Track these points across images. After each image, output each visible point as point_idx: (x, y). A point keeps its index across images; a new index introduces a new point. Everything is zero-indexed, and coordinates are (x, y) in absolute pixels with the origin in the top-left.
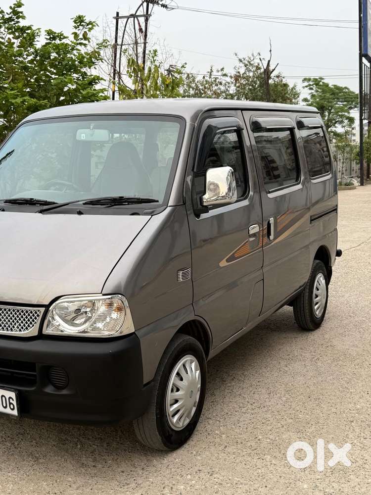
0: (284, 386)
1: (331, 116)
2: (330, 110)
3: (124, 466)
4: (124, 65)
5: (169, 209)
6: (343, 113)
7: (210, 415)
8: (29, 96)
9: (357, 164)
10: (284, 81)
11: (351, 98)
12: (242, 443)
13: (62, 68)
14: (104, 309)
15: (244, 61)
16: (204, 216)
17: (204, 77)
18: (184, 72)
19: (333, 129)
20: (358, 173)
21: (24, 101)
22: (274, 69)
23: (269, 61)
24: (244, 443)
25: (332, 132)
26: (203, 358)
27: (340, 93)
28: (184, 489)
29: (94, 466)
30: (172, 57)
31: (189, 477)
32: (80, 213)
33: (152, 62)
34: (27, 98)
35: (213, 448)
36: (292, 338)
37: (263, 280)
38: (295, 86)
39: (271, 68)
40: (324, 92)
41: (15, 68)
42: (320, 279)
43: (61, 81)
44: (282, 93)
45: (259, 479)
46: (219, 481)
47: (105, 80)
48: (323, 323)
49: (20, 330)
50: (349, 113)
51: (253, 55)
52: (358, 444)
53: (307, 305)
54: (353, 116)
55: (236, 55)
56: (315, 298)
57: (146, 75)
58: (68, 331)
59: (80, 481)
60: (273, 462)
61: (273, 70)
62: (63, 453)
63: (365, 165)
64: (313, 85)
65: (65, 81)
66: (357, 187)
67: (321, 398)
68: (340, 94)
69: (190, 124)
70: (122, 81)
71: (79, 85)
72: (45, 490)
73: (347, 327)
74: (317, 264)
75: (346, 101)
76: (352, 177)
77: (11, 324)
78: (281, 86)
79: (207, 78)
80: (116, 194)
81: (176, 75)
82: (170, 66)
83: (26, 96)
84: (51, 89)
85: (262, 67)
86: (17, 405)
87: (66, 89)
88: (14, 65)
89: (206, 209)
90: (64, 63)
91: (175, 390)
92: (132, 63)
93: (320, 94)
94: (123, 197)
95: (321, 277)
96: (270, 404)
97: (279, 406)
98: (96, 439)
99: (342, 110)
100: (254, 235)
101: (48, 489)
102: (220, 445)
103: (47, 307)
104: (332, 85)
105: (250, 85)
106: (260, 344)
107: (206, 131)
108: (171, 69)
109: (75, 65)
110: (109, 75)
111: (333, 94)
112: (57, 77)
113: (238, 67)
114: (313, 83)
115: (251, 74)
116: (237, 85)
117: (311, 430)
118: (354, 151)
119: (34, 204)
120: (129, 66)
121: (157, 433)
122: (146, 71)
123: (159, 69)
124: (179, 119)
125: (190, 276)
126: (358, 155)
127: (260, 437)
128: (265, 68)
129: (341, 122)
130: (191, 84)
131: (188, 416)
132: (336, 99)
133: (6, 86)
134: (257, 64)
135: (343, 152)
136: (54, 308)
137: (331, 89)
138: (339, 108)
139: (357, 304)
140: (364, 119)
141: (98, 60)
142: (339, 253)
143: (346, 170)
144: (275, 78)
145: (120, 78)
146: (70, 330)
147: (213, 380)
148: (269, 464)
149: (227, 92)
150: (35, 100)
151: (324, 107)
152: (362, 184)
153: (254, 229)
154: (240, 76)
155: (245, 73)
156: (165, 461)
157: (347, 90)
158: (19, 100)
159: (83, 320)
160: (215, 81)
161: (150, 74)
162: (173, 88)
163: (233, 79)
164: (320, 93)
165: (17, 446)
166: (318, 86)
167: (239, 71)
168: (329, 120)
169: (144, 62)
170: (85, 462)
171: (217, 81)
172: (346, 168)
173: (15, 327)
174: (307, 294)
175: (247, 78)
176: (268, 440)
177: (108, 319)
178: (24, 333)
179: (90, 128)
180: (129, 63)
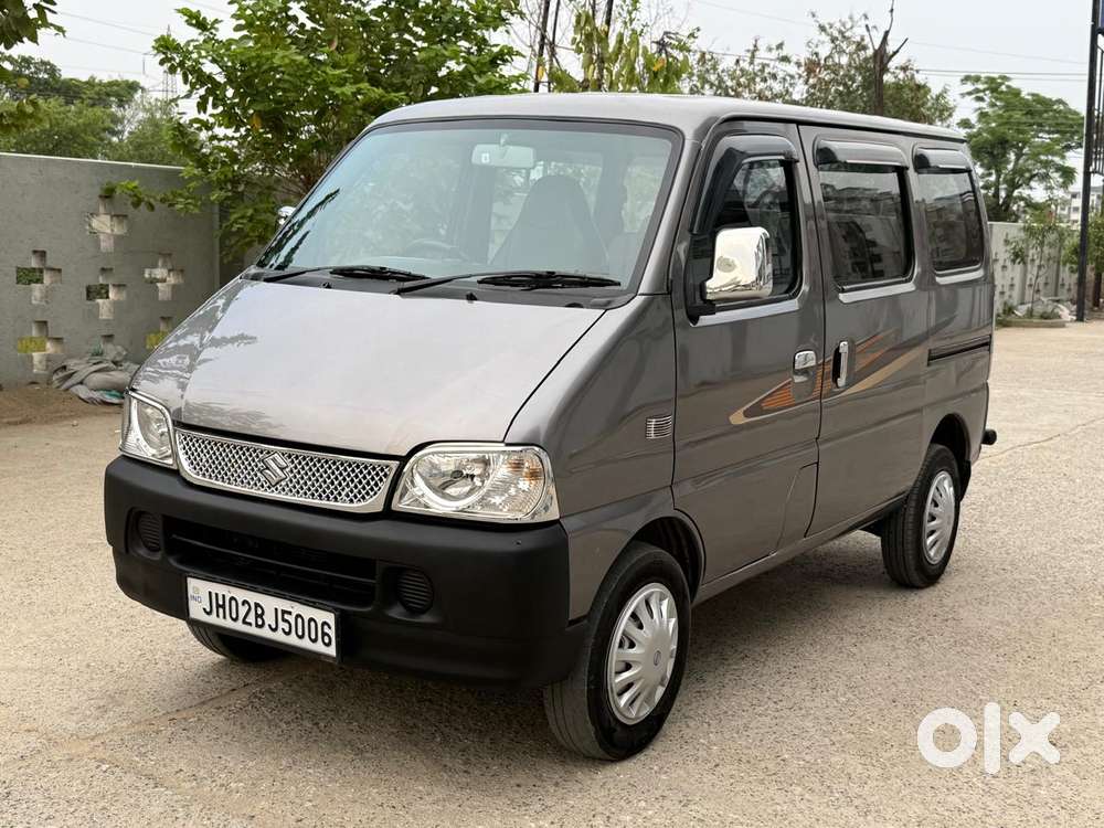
0: (845, 678)
1: (1021, 161)
2: (1022, 148)
3: (521, 777)
4: (563, 27)
5: (638, 300)
6: (1050, 158)
7: (692, 712)
8: (369, 81)
9: (1072, 272)
10: (920, 79)
11: (1072, 126)
12: (748, 762)
13: (440, 29)
14: (506, 471)
15: (829, 31)
16: (705, 320)
17: (738, 61)
18: (693, 47)
19: (1025, 192)
20: (1074, 294)
21: (359, 91)
22: (897, 51)
23: (887, 33)
24: (753, 761)
25: (1022, 199)
26: (685, 596)
27: (1046, 112)
28: (631, 821)
29: (465, 772)
30: (670, 15)
31: (643, 804)
32: (471, 298)
33: (625, 23)
34: (365, 85)
35: (691, 766)
36: (873, 599)
37: (817, 463)
38: (945, 91)
39: (890, 49)
40: (1008, 107)
41: (344, 23)
42: (944, 484)
43: (437, 55)
44: (911, 105)
45: (776, 820)
46: (700, 816)
47: (524, 57)
48: (943, 577)
49: (351, 501)
50: (1063, 157)
51: (851, 18)
52: (980, 785)
53: (910, 532)
54: (1072, 166)
55: (814, 16)
56: (929, 521)
57: (610, 50)
58: (436, 506)
59: (440, 792)
60: (807, 796)
61: (895, 53)
62: (408, 747)
63: (1090, 275)
64: (984, 91)
65: (444, 55)
66: (1067, 324)
67: (918, 704)
68: (1045, 115)
69: (694, 143)
70: (558, 63)
71: (472, 64)
72: (374, 799)
73: (994, 588)
74: (939, 452)
75: (1057, 132)
76: (1058, 301)
77: (336, 489)
78: (911, 90)
79: (745, 65)
80: (542, 267)
81: (675, 53)
82: (666, 33)
83: (361, 81)
84: (413, 69)
85: (870, 45)
86: (337, 637)
87: (443, 72)
88: (343, 16)
89: (711, 307)
90: (445, 18)
91: (627, 644)
92: (584, 21)
93: (1001, 112)
94: (553, 273)
95: (944, 479)
96: (812, 705)
97: (831, 711)
98: (470, 730)
99: (1049, 150)
100: (805, 371)
101: (379, 799)
102: (706, 761)
103: (404, 460)
104: (1028, 94)
105: (839, 84)
106: (806, 603)
107: (722, 159)
108: (666, 40)
109: (466, 23)
110: (531, 46)
111: (1030, 113)
112: (426, 45)
113: (815, 42)
114: (986, 86)
115: (844, 60)
116: (811, 81)
117: (890, 755)
118: (1066, 242)
119: (387, 278)
120: (578, 27)
121: (588, 718)
122: (612, 41)
123: (640, 39)
124: (671, 132)
125: (670, 431)
126: (1075, 252)
127: (787, 756)
128: (877, 48)
129: (1045, 177)
130: (706, 75)
131: (648, 700)
132: (1035, 127)
133: (321, 58)
134: (858, 39)
135: (1042, 244)
136: (417, 462)
137: (1026, 103)
138: (1042, 145)
139: (1022, 548)
140: (1094, 172)
141: (513, 14)
142: (989, 438)
143: (1046, 284)
144: (898, 71)
145: (553, 54)
146: (440, 506)
147: (702, 656)
148: (798, 798)
149: (787, 97)
150: (380, 91)
151: (1007, 141)
152: (1080, 318)
153: (806, 358)
154: (819, 64)
155: (830, 56)
156: (600, 776)
157: (1062, 107)
158: (348, 89)
159: (467, 489)
160: (762, 71)
161: (620, 49)
162: (667, 80)
163: (803, 69)
164: (1000, 109)
165: (322, 728)
166: (995, 94)
167: (816, 50)
168: (1017, 171)
169: (608, 22)
170: (450, 765)
171: (767, 70)
172: (1047, 278)
173: (343, 493)
174: (912, 511)
175: (834, 69)
176: (801, 763)
177: (512, 491)
178: (357, 507)
179: (499, 143)
180: (578, 22)
